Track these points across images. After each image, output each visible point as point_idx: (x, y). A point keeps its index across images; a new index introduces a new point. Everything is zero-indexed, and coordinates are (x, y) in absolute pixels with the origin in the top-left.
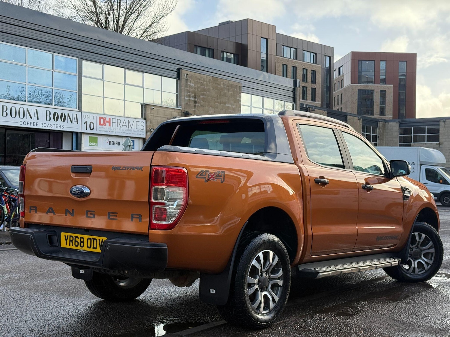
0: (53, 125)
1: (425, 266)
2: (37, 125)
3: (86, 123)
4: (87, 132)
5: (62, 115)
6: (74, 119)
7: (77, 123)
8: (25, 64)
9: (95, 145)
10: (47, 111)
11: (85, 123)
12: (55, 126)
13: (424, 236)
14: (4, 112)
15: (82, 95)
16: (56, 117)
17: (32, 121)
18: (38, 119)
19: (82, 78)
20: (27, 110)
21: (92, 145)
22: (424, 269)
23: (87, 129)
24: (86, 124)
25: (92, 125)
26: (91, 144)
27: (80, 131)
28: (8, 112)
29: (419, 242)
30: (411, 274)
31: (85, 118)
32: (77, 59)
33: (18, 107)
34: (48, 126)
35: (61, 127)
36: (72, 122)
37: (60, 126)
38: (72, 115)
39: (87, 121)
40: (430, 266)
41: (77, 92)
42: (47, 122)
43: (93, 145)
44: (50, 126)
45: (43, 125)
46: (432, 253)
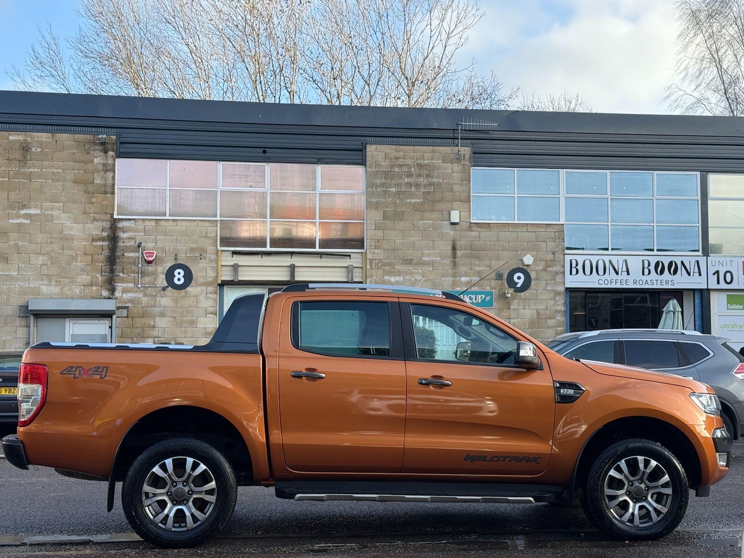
0: (655, 282)
1: (653, 514)
2: (627, 283)
3: (717, 272)
4: (720, 288)
5: (670, 264)
6: (693, 268)
7: (700, 275)
8: (606, 196)
9: (738, 308)
10: (643, 261)
11: (714, 274)
12: (659, 282)
13: (654, 463)
14: (573, 269)
15: (709, 229)
16: (659, 268)
17: (619, 277)
18: (628, 274)
19: (709, 202)
20: (610, 262)
21: (733, 309)
22: (651, 519)
23: (718, 283)
24: (716, 275)
25: (728, 275)
26: (730, 307)
27: (706, 288)
28: (580, 267)
29: (644, 472)
30: (627, 525)
31: (714, 265)
32: (698, 173)
33: (594, 260)
34: (647, 282)
35: (670, 283)
36: (689, 274)
37: (667, 282)
38: (690, 263)
39: (718, 270)
40: (662, 516)
41: (698, 225)
42: (644, 278)
43: (736, 307)
44: (649, 283)
45: (637, 283)
46: (668, 495)
